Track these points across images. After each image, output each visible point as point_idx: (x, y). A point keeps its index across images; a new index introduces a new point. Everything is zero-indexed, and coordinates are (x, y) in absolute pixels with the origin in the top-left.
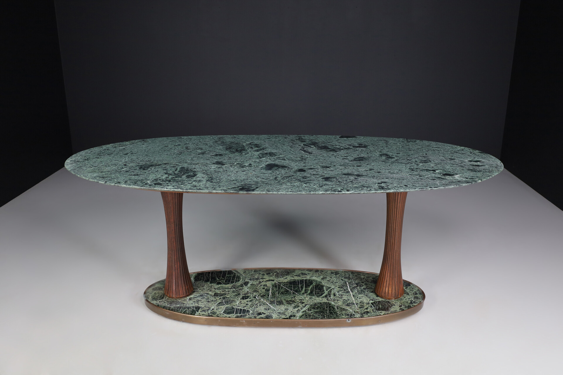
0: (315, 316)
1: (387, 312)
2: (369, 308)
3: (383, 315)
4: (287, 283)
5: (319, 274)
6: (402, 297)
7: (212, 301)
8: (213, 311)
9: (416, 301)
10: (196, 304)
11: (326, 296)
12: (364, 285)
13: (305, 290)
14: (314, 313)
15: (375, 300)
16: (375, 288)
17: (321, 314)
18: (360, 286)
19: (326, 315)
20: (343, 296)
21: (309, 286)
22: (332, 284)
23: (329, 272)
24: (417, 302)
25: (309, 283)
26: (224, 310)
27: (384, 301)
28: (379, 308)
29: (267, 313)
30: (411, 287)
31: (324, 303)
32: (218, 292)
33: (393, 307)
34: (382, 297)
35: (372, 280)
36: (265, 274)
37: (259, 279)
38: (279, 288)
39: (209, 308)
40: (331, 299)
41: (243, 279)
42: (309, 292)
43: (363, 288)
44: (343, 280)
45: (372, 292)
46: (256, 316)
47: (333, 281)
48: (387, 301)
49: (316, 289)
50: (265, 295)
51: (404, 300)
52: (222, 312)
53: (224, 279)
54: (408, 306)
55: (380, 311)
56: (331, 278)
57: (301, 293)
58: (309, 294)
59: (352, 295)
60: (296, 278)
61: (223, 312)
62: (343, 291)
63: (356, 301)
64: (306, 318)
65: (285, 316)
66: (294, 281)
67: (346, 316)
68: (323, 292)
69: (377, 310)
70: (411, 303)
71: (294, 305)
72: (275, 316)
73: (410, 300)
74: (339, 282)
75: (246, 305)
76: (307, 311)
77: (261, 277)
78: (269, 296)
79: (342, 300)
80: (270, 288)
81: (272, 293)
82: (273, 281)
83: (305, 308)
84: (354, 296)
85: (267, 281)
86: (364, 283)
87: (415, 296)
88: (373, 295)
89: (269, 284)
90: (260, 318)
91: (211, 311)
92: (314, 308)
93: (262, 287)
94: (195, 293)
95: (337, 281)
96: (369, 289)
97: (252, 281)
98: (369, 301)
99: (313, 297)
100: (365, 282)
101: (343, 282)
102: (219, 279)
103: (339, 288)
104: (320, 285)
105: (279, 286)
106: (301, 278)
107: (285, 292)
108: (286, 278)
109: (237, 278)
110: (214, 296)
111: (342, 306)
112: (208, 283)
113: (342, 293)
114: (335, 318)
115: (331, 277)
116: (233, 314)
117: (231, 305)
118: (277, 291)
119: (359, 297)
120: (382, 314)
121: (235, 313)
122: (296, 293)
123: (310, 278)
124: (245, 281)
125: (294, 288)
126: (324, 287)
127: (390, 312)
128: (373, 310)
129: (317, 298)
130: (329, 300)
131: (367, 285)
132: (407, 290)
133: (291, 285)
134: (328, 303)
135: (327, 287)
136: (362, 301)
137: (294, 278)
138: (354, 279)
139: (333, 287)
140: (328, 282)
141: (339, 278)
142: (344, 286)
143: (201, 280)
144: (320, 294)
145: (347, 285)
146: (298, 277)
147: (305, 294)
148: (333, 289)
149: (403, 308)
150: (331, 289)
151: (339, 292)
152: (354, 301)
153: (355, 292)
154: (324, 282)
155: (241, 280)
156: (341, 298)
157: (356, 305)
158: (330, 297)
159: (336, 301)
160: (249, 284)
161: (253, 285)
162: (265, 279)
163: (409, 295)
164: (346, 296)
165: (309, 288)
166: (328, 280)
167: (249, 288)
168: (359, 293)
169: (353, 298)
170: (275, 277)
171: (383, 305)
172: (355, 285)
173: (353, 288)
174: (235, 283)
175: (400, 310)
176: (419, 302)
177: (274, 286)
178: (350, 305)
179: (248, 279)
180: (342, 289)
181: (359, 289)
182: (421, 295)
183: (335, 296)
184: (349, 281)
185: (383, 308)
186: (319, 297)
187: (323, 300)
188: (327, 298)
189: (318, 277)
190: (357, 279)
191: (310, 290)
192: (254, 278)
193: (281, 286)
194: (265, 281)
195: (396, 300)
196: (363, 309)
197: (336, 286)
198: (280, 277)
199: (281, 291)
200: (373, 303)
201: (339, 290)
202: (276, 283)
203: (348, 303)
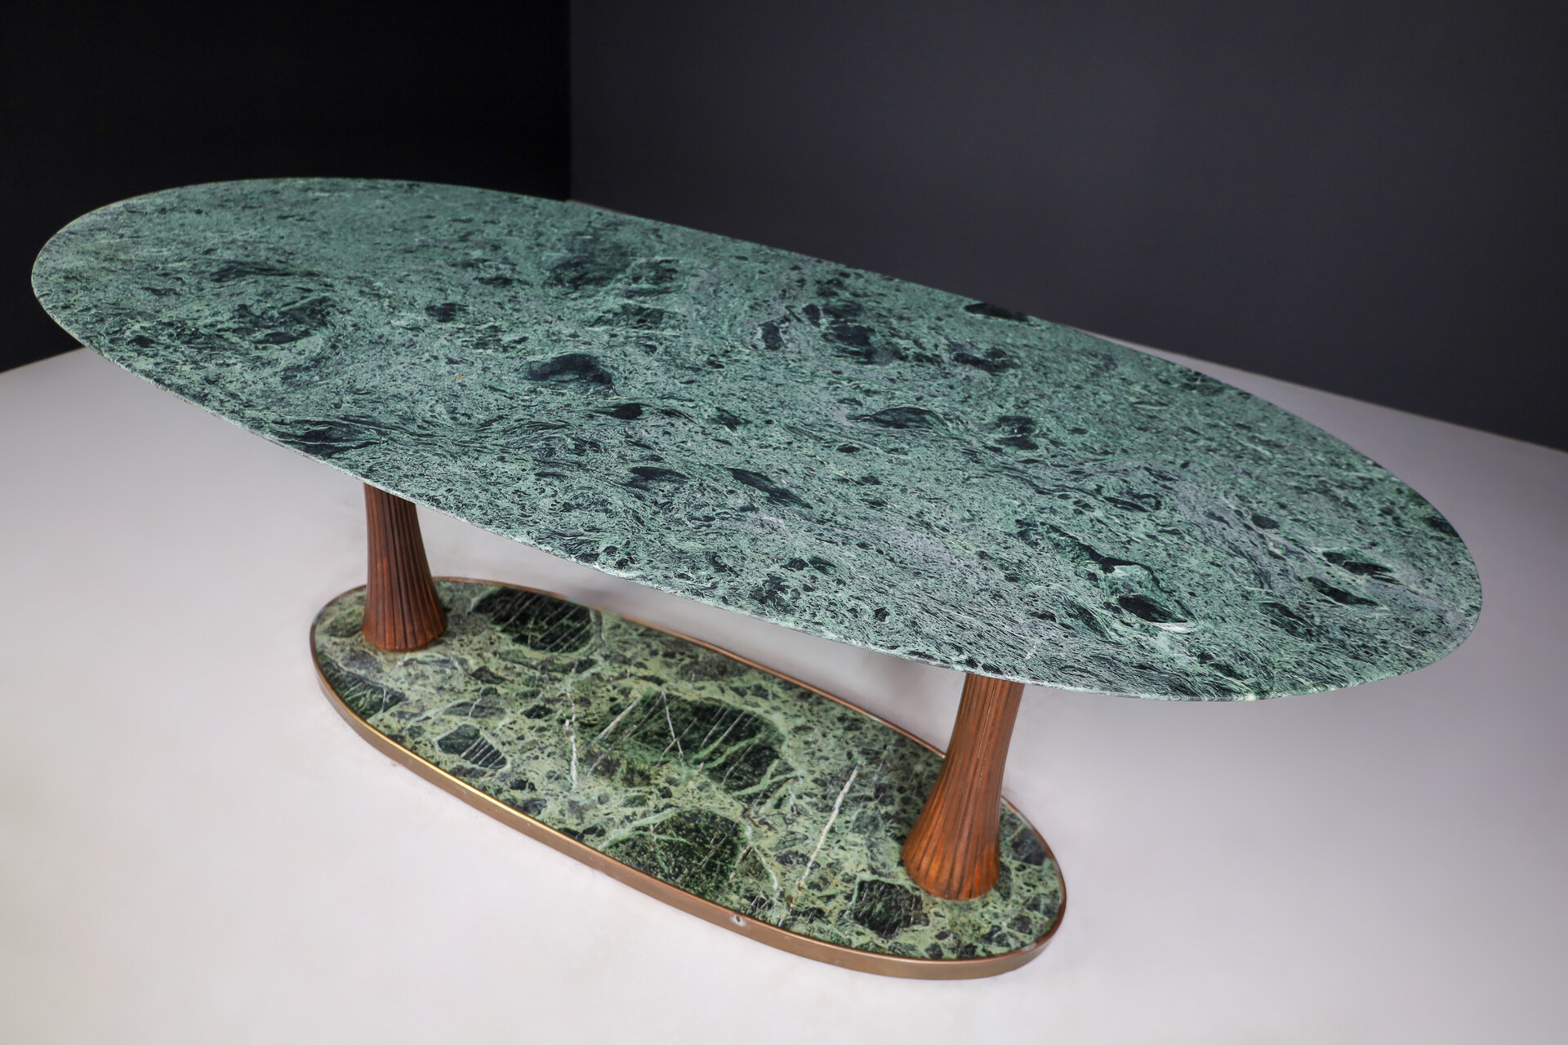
0: (654, 860)
1: (879, 942)
2: (840, 899)
3: (856, 949)
4: (688, 707)
5: (801, 707)
6: (976, 901)
7: (452, 690)
8: (421, 724)
9: (1012, 936)
10: (405, 686)
11: (750, 799)
12: (897, 800)
13: (716, 752)
14: (662, 848)
15: (880, 875)
17: (681, 858)
18: (883, 802)
19: (690, 870)
20: (801, 819)
21: (739, 739)
22: (808, 758)
23: (838, 712)
24: (1011, 941)
25: (748, 726)
26: (447, 733)
27: (907, 891)
28: (868, 914)
29: (539, 791)
30: (1040, 871)
31: (726, 820)
32: (494, 665)
33: (915, 927)
34: (909, 874)
36: (661, 653)
37: (631, 664)
38: (651, 717)
39: (423, 709)
40: (757, 813)
41: (591, 648)
42: (720, 760)
43: (883, 811)
44: (850, 755)
45: (898, 839)
46: (505, 788)
47: (820, 750)
48: (917, 893)
49: (745, 761)
50: (591, 726)
51: (974, 916)
52: (435, 740)
53: (547, 630)
54: (970, 946)
55: (860, 928)
56: (824, 735)
57: (695, 756)
58: (712, 771)
59: (828, 827)
60: (730, 700)
61: (439, 738)
62: (814, 800)
63: (823, 854)
64: (628, 854)
65: (579, 821)
66: (714, 707)
67: (744, 901)
68: (756, 780)
69: (856, 918)
70: (988, 938)
71: (636, 794)
72: (552, 808)
73: (995, 922)
74: (832, 760)
75: (519, 738)
76: (651, 832)
77: (640, 660)
78: (601, 730)
79: (784, 833)
80: (629, 706)
81: (621, 724)
82: (661, 683)
83: (657, 815)
84: (832, 831)
85: (645, 678)
86: (903, 795)
87: (1026, 913)
88: (889, 851)
89: (640, 690)
90: (507, 802)
91: (419, 721)
92: (678, 828)
93: (614, 693)
94: (440, 648)
95: (830, 756)
96: (900, 821)
98: (864, 870)
99: (714, 786)
100: (908, 792)
101: (845, 763)
102: (535, 623)
103: (815, 781)
104: (771, 749)
105: (661, 706)
106: (743, 701)
107: (655, 737)
108: (703, 688)
109: (579, 639)
110: (474, 675)
111: (765, 855)
112: (498, 628)
113: (807, 803)
114: (701, 895)
115: (828, 730)
116: (456, 757)
117: (479, 723)
118: (637, 723)
119: (842, 844)
120: (857, 941)
121: (464, 754)
122: (681, 752)
123: (767, 712)
124: (591, 657)
125: (691, 732)
126: (776, 763)
127: (890, 947)
128: (843, 912)
129: (722, 792)
130: (748, 816)
131: (905, 807)
132: (1017, 876)
133: (690, 718)
134: (737, 825)
135: (786, 764)
136: (841, 861)
137: (725, 695)
138: (887, 768)
139: (800, 771)
140: (802, 746)
141: (847, 743)
142: (835, 783)
143: (491, 611)
144: (741, 783)
145: (845, 781)
146: (737, 697)
147: (702, 764)
148: (796, 778)
149: (945, 946)
150: (788, 776)
151: (804, 796)
152: (818, 849)
153: (848, 818)
154: (791, 744)
155: (582, 650)
156: (788, 822)
157: (808, 871)
158: (761, 804)
159: (765, 828)
160: (592, 670)
161: (597, 676)
162: (646, 668)
163: (1005, 902)
164: (808, 823)
165: (731, 750)
166: (810, 739)
167: (579, 682)
168: (858, 827)
169: (823, 839)
170: (677, 673)
171: (891, 908)
172: (870, 792)
173: (856, 800)
174: (563, 652)
175: (927, 950)
176: (1019, 945)
177: (647, 703)
178: (791, 863)
179: (603, 653)
180: (821, 789)
181: (870, 813)
182: (1050, 917)
183: (778, 806)
184: (865, 770)
185: (883, 918)
186: (728, 793)
187: (732, 808)
188: (746, 806)
189: (790, 719)
190: (896, 769)
191: (727, 758)
192: (620, 655)
193: (663, 711)
194: (640, 674)
195: (949, 903)
196: (819, 894)
197: (812, 772)
198: (691, 677)
199: (648, 728)
200: (866, 885)
201: (808, 791)
202: (660, 694)
203: (790, 852)
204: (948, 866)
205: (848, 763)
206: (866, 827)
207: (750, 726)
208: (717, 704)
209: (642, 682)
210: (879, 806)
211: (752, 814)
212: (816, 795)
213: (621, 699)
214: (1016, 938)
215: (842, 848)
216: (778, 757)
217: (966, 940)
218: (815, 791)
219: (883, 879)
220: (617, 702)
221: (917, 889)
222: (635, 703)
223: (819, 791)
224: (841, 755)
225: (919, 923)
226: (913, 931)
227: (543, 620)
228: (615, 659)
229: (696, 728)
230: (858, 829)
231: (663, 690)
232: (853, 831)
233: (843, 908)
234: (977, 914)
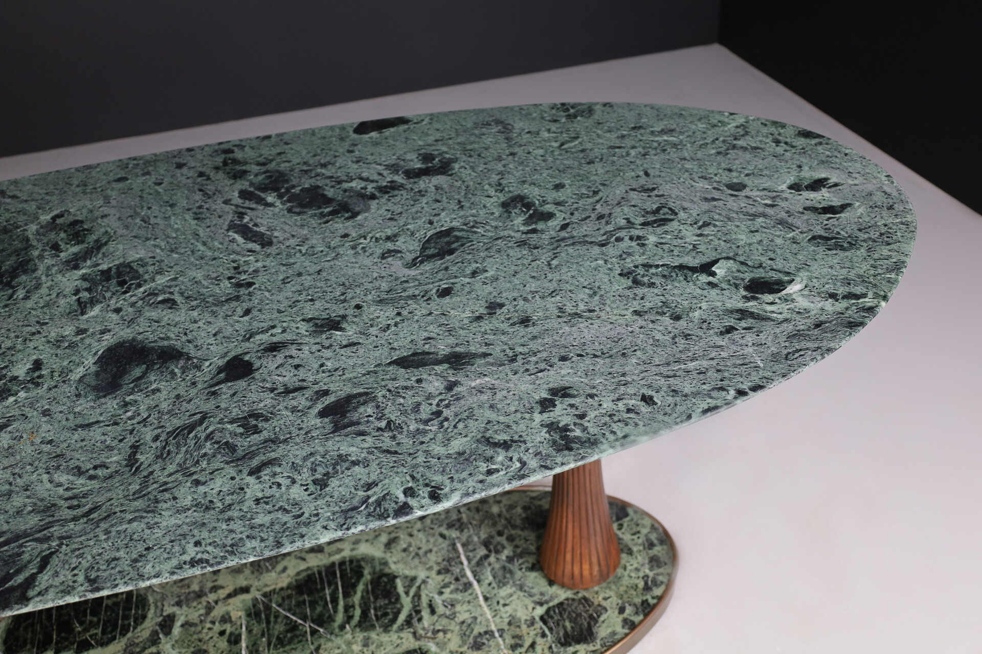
1: (591, 648)
2: (539, 640)
4: (289, 592)
6: (619, 571)
9: (658, 574)
11: (408, 622)
12: (505, 542)
13: (347, 608)
15: (547, 602)
16: (538, 548)
18: (497, 552)
20: (458, 608)
21: (354, 586)
22: (416, 561)
24: (660, 578)
25: (351, 572)
27: (573, 600)
28: (566, 635)
30: (632, 520)
33: (602, 618)
34: (563, 586)
35: (524, 515)
37: (206, 595)
38: (268, 622)
40: (424, 629)
41: (156, 607)
42: (358, 612)
43: (504, 558)
44: (443, 536)
45: (533, 568)
47: (419, 548)
48: (580, 595)
49: (376, 598)
51: (626, 581)
53: (99, 620)
54: (643, 602)
55: (571, 649)
56: (411, 535)
57: (336, 625)
58: (359, 624)
59: (481, 599)
60: (314, 561)
62: (452, 587)
63: (497, 619)
66: (309, 576)
68: (398, 606)
69: (563, 645)
70: (647, 588)
73: (641, 574)
74: (435, 549)
77: (209, 585)
79: (458, 628)
80: (241, 628)
81: (250, 647)
82: (246, 590)
84: (486, 599)
85: (230, 596)
86: (505, 537)
87: (651, 553)
88: (537, 582)
89: (236, 609)
93: (217, 627)
95: (431, 546)
96: (521, 556)
97: (184, 607)
98: (534, 608)
99: (373, 635)
100: (506, 531)
101: (445, 544)
102: (81, 623)
103: (439, 573)
104: (384, 575)
105: (268, 608)
106: (327, 555)
107: (289, 635)
108: (285, 569)
109: (137, 607)
113: (451, 592)
115: (410, 530)
118: (263, 635)
119: (502, 602)
122: (321, 630)
123: (352, 550)
124: (165, 614)
125: (313, 609)
126: (399, 583)
127: (601, 645)
128: (550, 648)
129: (384, 635)
130: (421, 636)
131: (515, 543)
132: (623, 533)
133: (301, 599)
134: (420, 649)
135: (406, 577)
136: (514, 614)
137: (308, 560)
138: (476, 525)
139: (422, 574)
140: (404, 555)
141: (432, 529)
142: (453, 563)
143: (25, 644)
144: (391, 617)
145: (459, 557)
146: (319, 555)
147: (347, 626)
148: (424, 582)
149: (630, 615)
150: (417, 584)
151: (444, 590)
152: (491, 620)
153: (487, 582)
154: (394, 559)
155: (151, 614)
156: (452, 617)
157: (500, 640)
158: (420, 620)
159: (441, 634)
160: (178, 624)
161: (186, 625)
162: (222, 587)
163: (634, 557)
164: (466, 607)
165: (357, 598)
166: (405, 546)
167: (176, 641)
168: (500, 581)
169: (486, 609)
170: (253, 572)
171: (576, 619)
172: (483, 551)
173: (479, 564)
174: (135, 628)
175: (623, 627)
176: (667, 577)
177: (254, 613)
178: (484, 644)
179: (172, 603)
180: (449, 576)
181: (497, 566)
182: (666, 544)
183: (433, 612)
184: (464, 538)
185: (577, 629)
186: (389, 631)
187: (404, 640)
188: (412, 630)
189: (375, 542)
190: (482, 522)
191: (360, 607)
192: (189, 593)
193: (273, 610)
194: (222, 596)
195: (604, 585)
196: (523, 650)
197: (430, 569)
198: (267, 567)
199: (276, 633)
200: (546, 617)
201: (442, 584)
202: (257, 599)
203: (476, 637)
204: (594, 559)
205: (447, 542)
206: (505, 578)
207: (351, 569)
208: (310, 572)
209: (231, 601)
210: (498, 556)
211: (422, 632)
212: (450, 583)
213: (228, 628)
214: (662, 574)
215: (505, 605)
216: (396, 577)
217: (638, 601)
218: (447, 580)
219: (551, 604)
220: (228, 632)
221: (578, 593)
222: (244, 622)
223: (448, 578)
224: (436, 540)
225: (601, 614)
226: (603, 622)
227: (85, 616)
228: (187, 600)
229: (313, 604)
230: (502, 583)
231: (254, 594)
232: (499, 587)
233: (548, 645)
234: (626, 578)
